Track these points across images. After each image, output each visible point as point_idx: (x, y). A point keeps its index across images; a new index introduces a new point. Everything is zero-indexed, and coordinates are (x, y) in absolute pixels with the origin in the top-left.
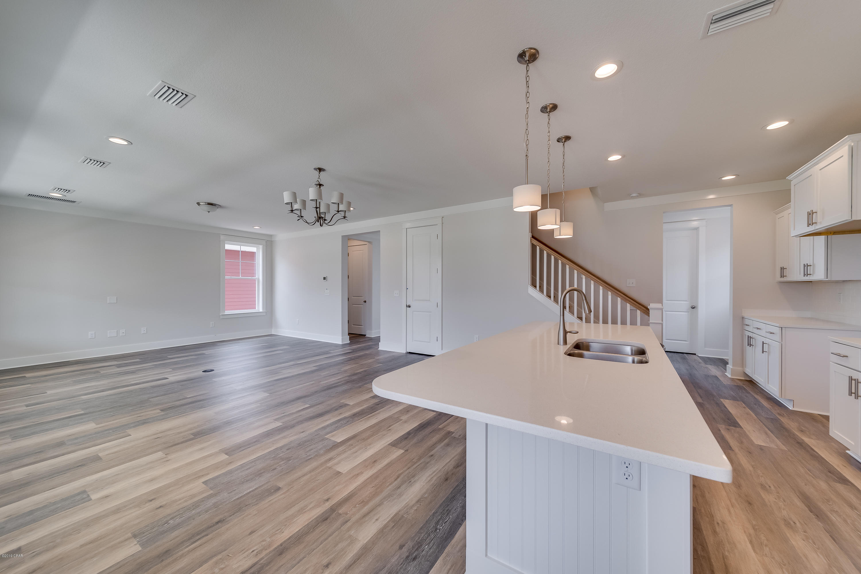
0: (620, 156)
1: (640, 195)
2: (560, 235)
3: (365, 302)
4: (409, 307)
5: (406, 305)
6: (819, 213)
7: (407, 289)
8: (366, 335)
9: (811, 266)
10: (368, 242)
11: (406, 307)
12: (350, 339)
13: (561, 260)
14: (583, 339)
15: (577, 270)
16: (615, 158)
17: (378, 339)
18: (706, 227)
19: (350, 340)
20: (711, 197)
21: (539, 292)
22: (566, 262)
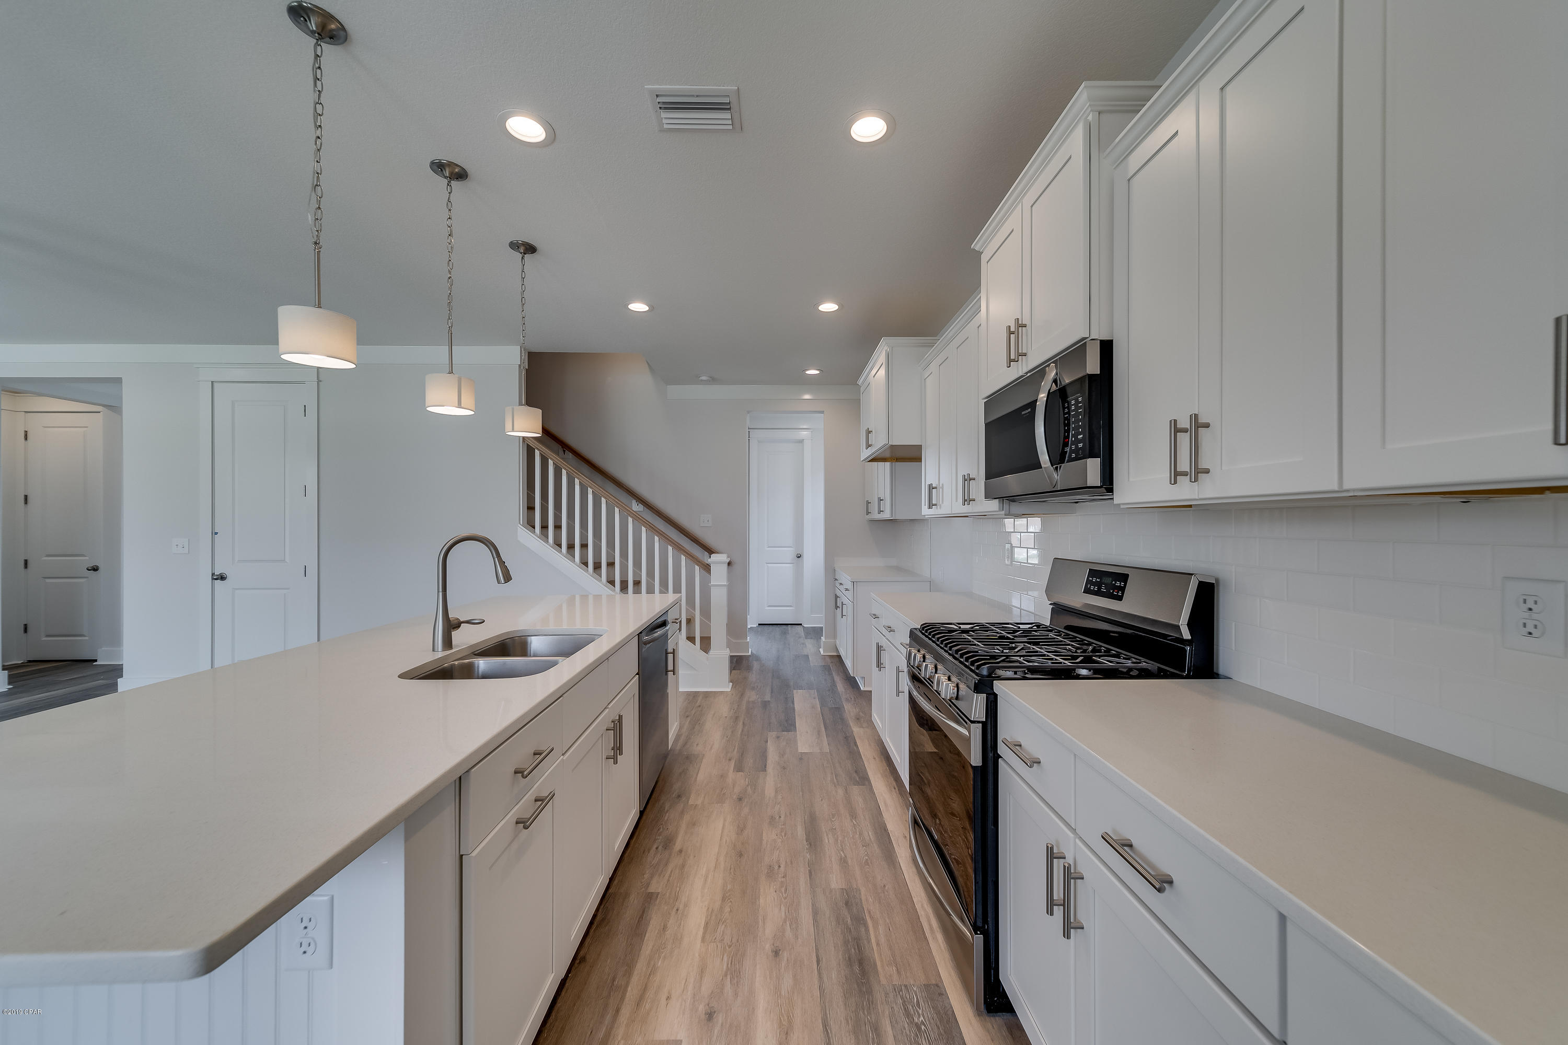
0: (646, 306)
1: (713, 380)
2: (513, 430)
3: (95, 569)
4: (222, 578)
5: (213, 574)
6: (873, 432)
7: (216, 533)
8: (96, 661)
9: (883, 500)
10: (104, 406)
11: (213, 579)
12: (11, 679)
13: (578, 478)
14: (518, 631)
15: (605, 498)
16: (639, 307)
17: (117, 671)
18: (812, 440)
19: (9, 683)
20: (807, 397)
21: (539, 539)
22: (587, 482)
